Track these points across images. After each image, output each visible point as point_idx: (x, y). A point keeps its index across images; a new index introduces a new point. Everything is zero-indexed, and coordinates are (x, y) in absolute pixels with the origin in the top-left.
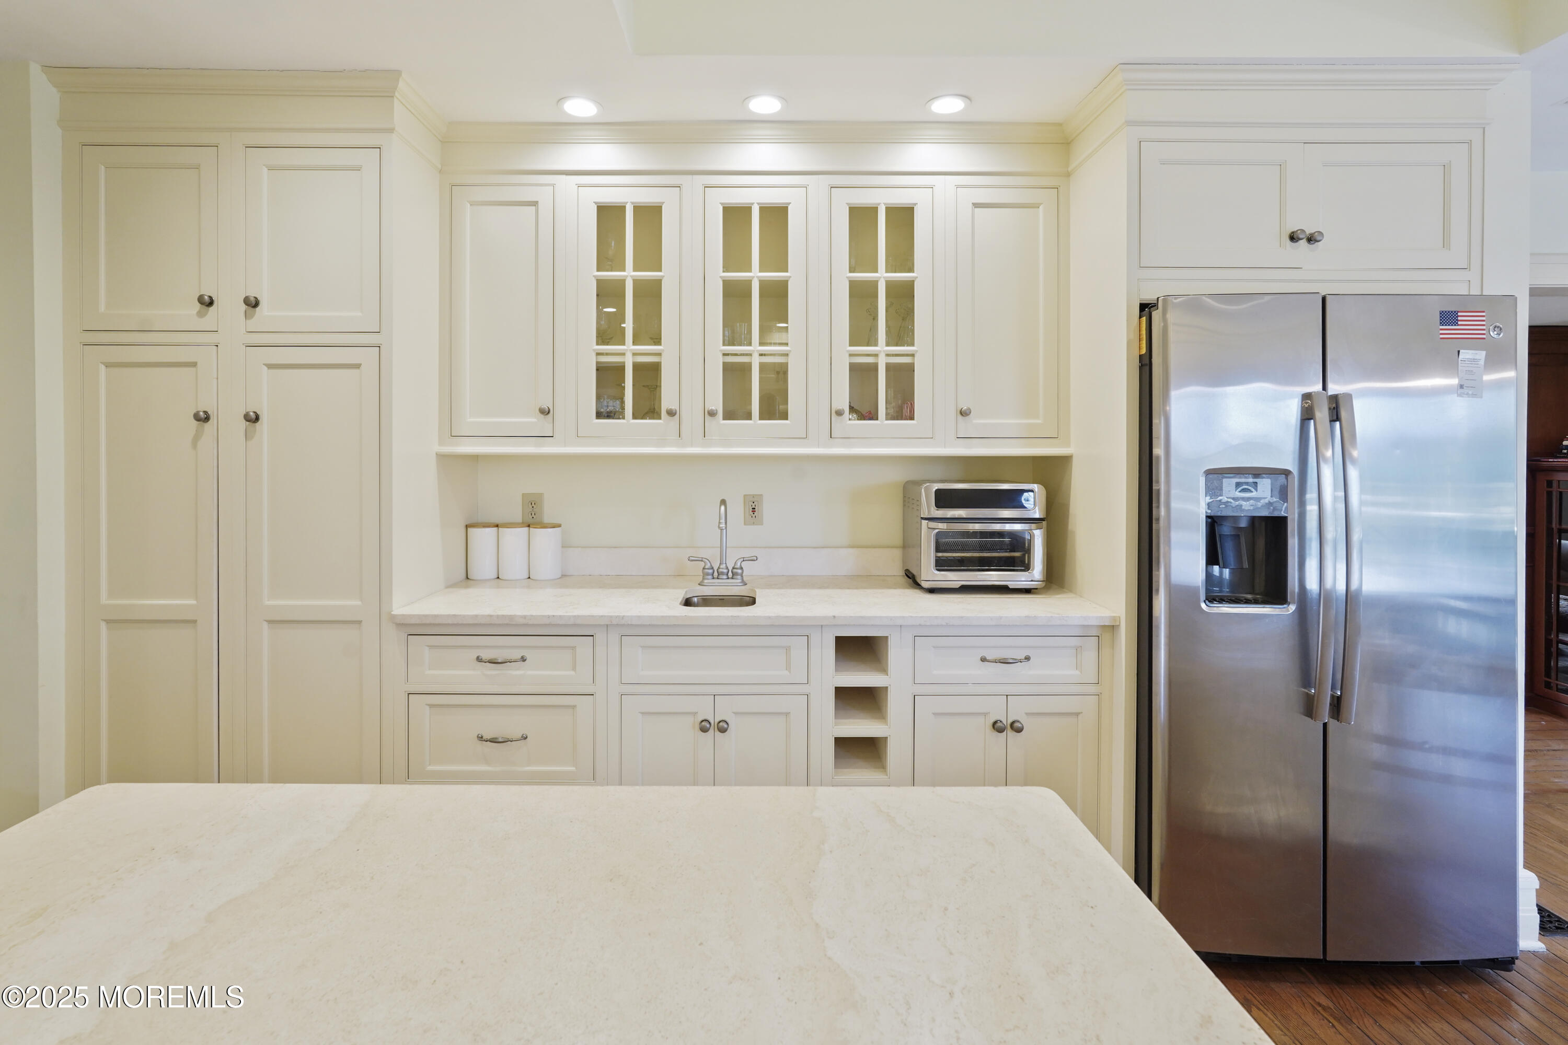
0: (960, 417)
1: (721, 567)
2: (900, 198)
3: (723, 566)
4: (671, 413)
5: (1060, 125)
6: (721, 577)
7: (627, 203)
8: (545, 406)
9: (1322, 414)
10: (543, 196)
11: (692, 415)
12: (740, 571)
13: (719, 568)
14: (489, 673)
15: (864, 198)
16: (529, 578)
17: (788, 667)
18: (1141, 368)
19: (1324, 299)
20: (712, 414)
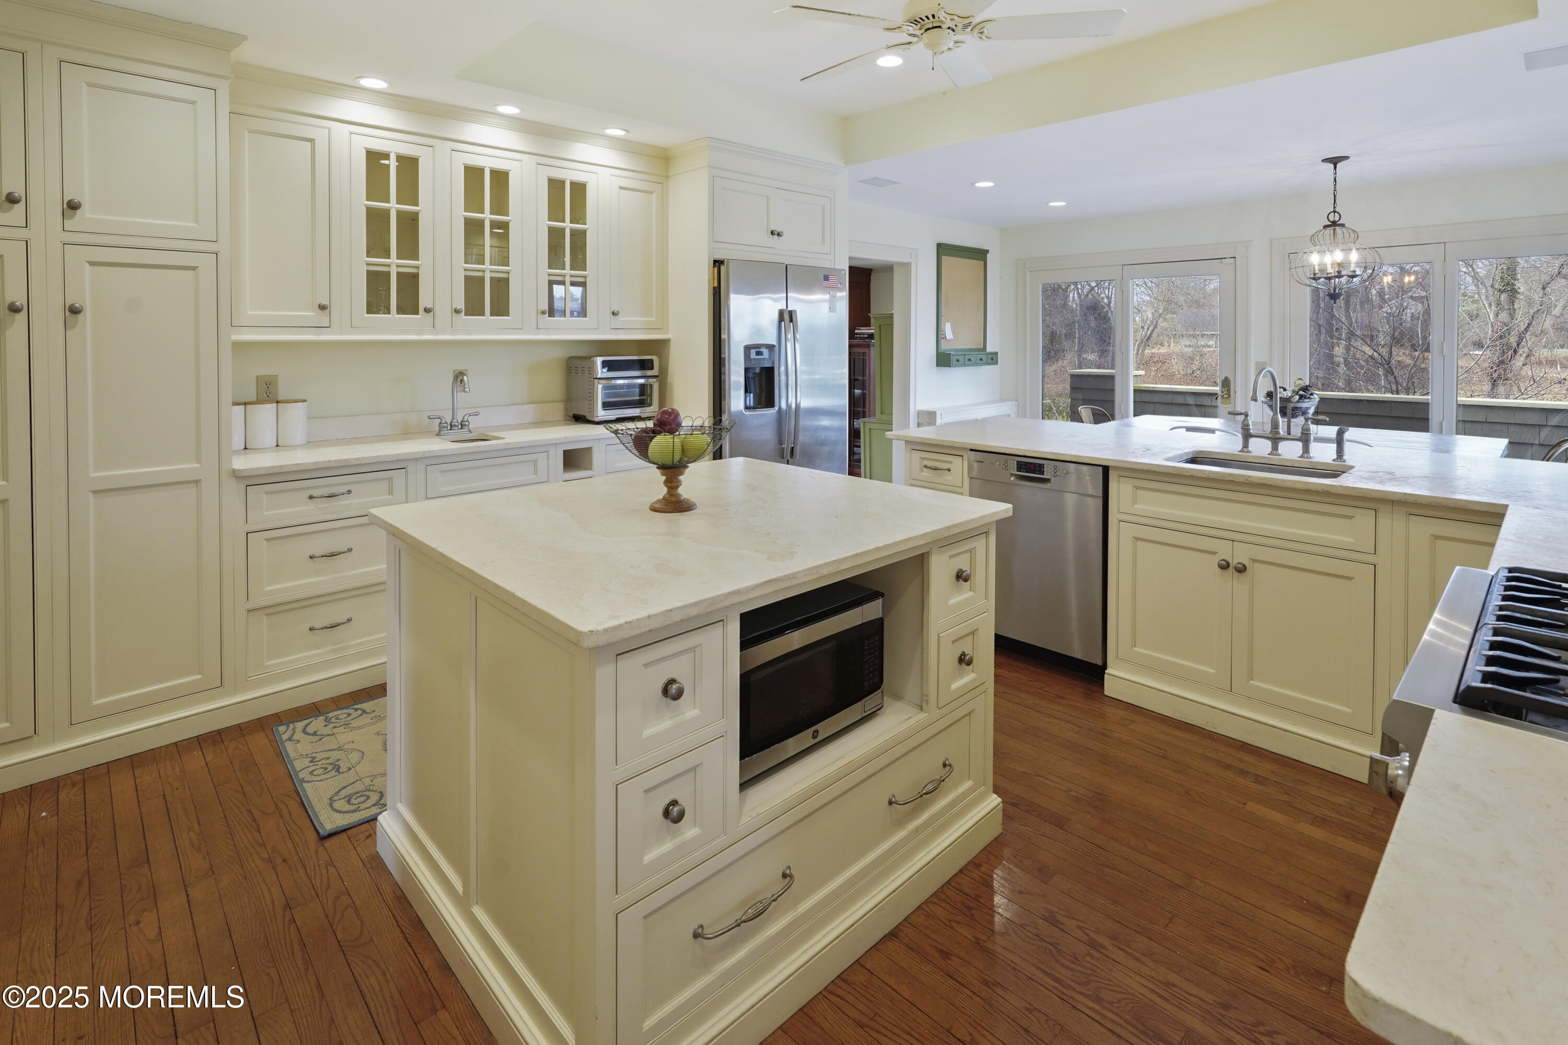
0: (612, 316)
1: (454, 421)
2: (579, 177)
3: (455, 420)
4: (427, 310)
5: (666, 149)
6: (453, 428)
7: (391, 152)
8: (323, 303)
9: (786, 317)
10: (320, 136)
11: (443, 311)
12: (467, 423)
13: (451, 422)
14: (321, 506)
15: (558, 174)
16: (277, 446)
17: (536, 473)
18: (714, 295)
19: (786, 266)
20: (457, 311)
